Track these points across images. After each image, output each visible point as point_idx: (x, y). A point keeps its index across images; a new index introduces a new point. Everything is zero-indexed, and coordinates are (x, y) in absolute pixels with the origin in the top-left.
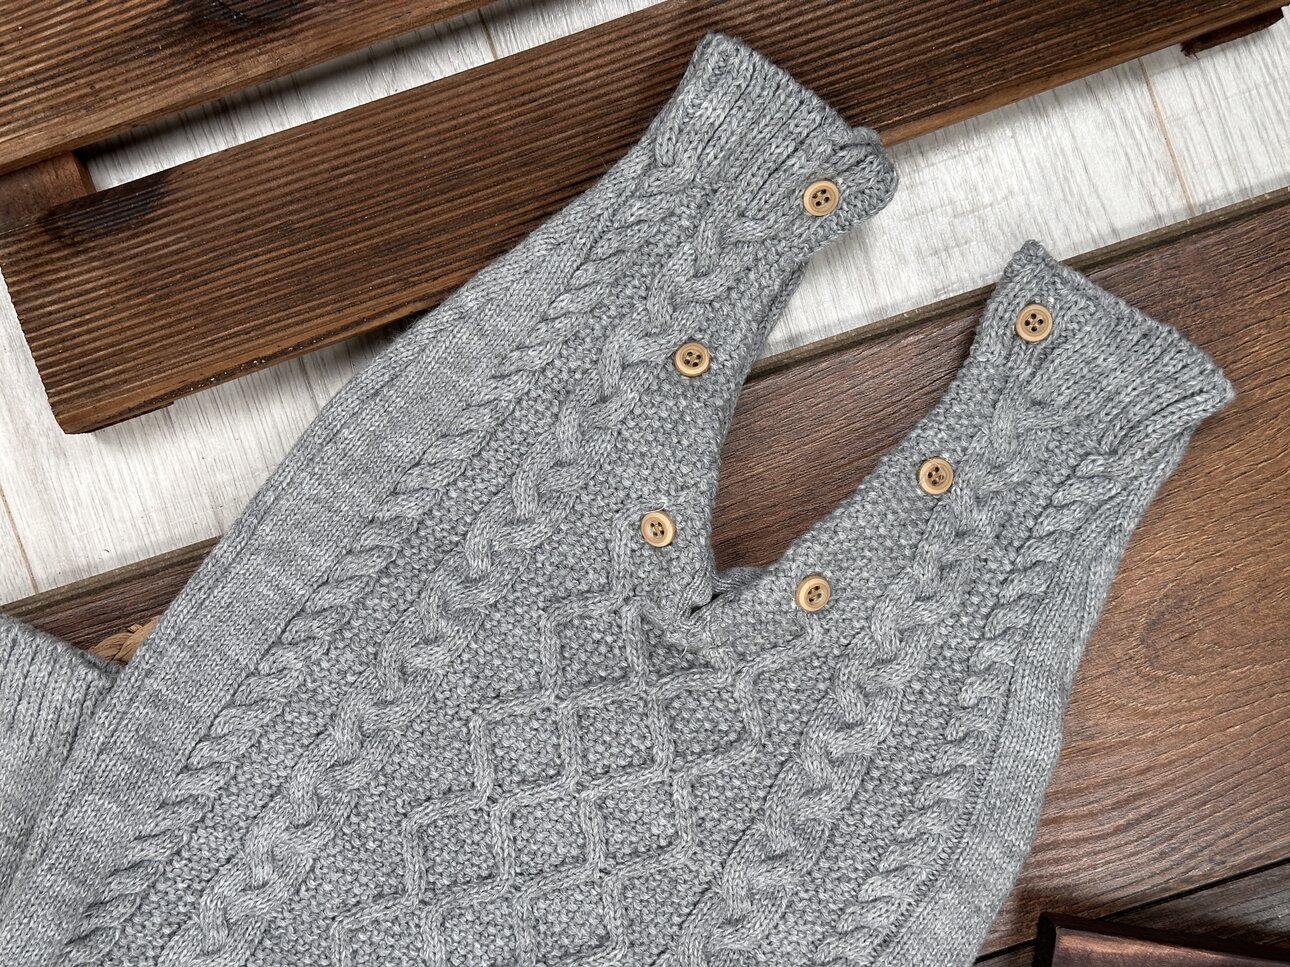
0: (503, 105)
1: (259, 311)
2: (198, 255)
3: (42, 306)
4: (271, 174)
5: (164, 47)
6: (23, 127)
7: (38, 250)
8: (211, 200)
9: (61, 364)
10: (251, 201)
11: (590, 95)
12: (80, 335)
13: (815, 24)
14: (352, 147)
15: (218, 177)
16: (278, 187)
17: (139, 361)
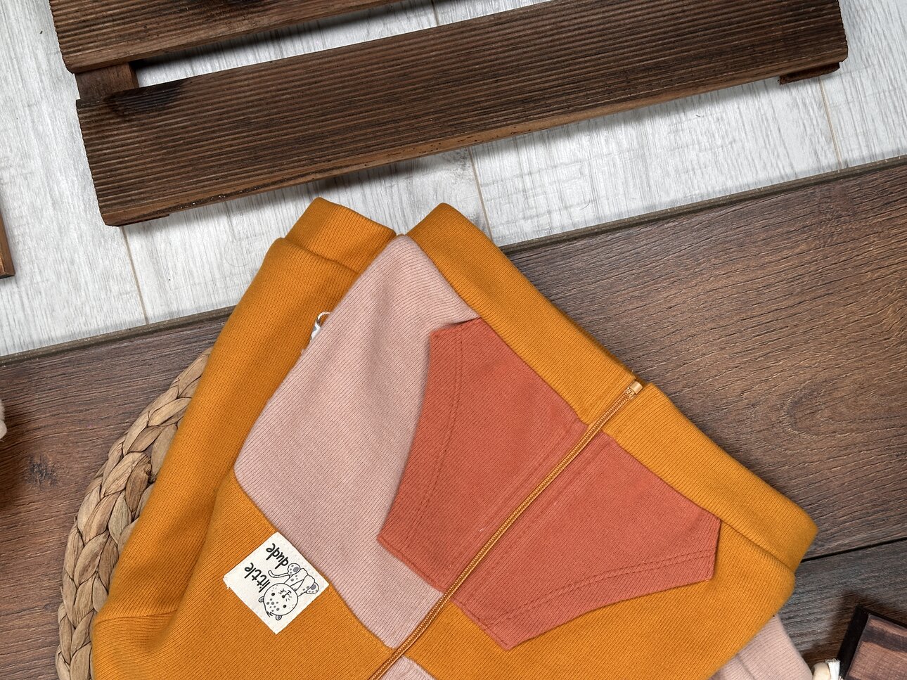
0: (381, 65)
1: (225, 167)
2: (194, 131)
3: (101, 150)
4: (242, 89)
5: (190, 9)
6: (103, 45)
7: (102, 117)
8: (206, 99)
9: (109, 184)
10: (228, 103)
11: (431, 65)
12: (121, 169)
13: (566, 40)
14: (291, 79)
15: (211, 87)
16: (245, 97)
17: (153, 188)
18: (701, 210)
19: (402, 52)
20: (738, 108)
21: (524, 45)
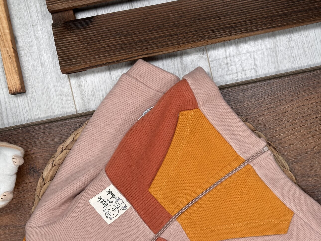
0: (172, 12)
1: (110, 51)
2: (98, 37)
3: (61, 43)
4: (117, 20)
6: (63, 2)
7: (62, 30)
8: (103, 24)
9: (64, 57)
10: (112, 26)
11: (193, 12)
12: (68, 51)
14: (137, 17)
15: (105, 20)
16: (118, 24)
17: (81, 59)
18: (299, 73)
19: (182, 7)
20: (315, 32)
21: (230, 5)
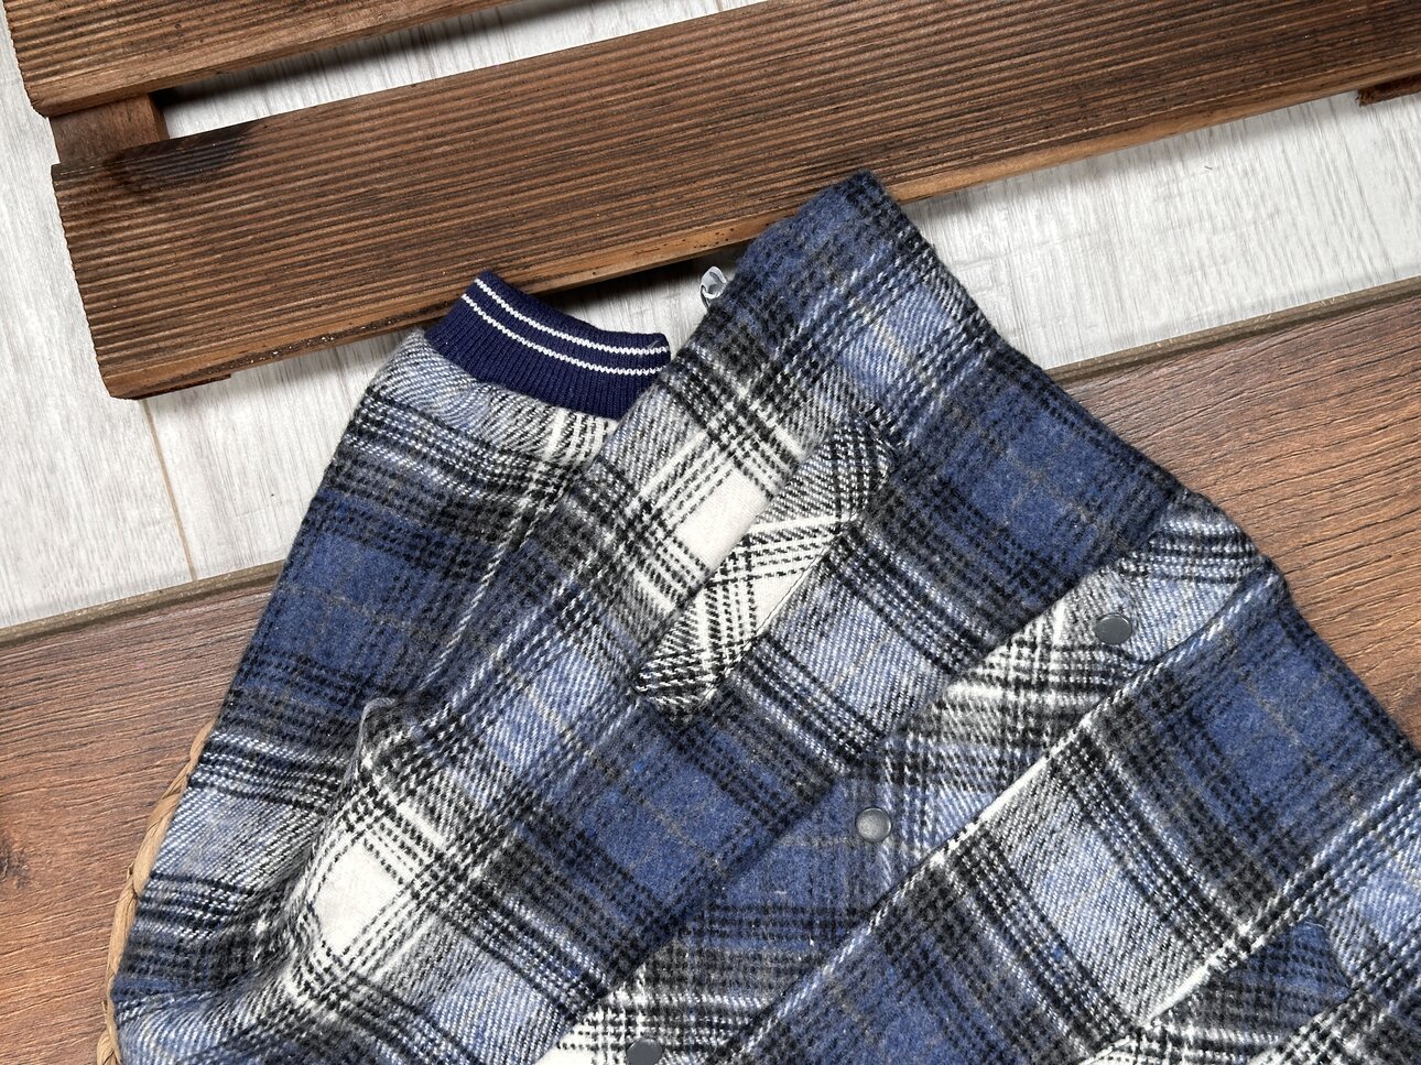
0: (619, 86)
1: (333, 283)
2: (274, 217)
3: (99, 256)
4: (361, 136)
6: (99, 62)
7: (101, 195)
8: (293, 157)
9: (114, 320)
10: (335, 164)
11: (713, 84)
12: (137, 291)
13: (964, 30)
14: (451, 116)
15: (303, 135)
16: (367, 151)
17: (198, 326)
18: (1219, 343)
19: (659, 61)
20: (1283, 149)
21: (886, 41)
